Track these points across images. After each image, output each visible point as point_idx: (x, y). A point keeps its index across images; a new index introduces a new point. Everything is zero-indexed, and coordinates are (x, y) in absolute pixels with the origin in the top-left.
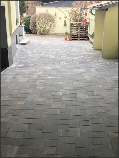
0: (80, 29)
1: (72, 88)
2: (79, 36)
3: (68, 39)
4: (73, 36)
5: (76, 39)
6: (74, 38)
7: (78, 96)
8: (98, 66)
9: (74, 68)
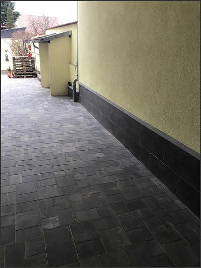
0: (25, 65)
1: (15, 132)
2: (25, 72)
3: (12, 76)
4: (18, 73)
5: (22, 76)
6: (19, 76)
7: (22, 139)
8: (46, 104)
9: (18, 109)
